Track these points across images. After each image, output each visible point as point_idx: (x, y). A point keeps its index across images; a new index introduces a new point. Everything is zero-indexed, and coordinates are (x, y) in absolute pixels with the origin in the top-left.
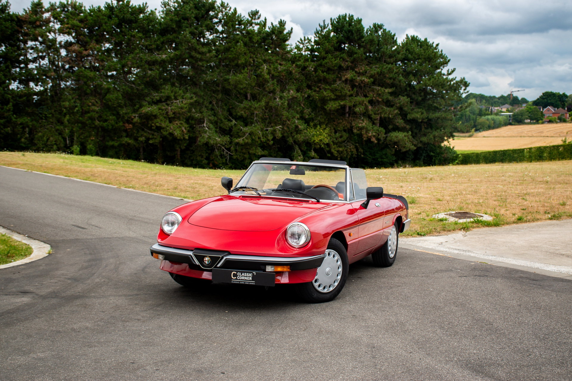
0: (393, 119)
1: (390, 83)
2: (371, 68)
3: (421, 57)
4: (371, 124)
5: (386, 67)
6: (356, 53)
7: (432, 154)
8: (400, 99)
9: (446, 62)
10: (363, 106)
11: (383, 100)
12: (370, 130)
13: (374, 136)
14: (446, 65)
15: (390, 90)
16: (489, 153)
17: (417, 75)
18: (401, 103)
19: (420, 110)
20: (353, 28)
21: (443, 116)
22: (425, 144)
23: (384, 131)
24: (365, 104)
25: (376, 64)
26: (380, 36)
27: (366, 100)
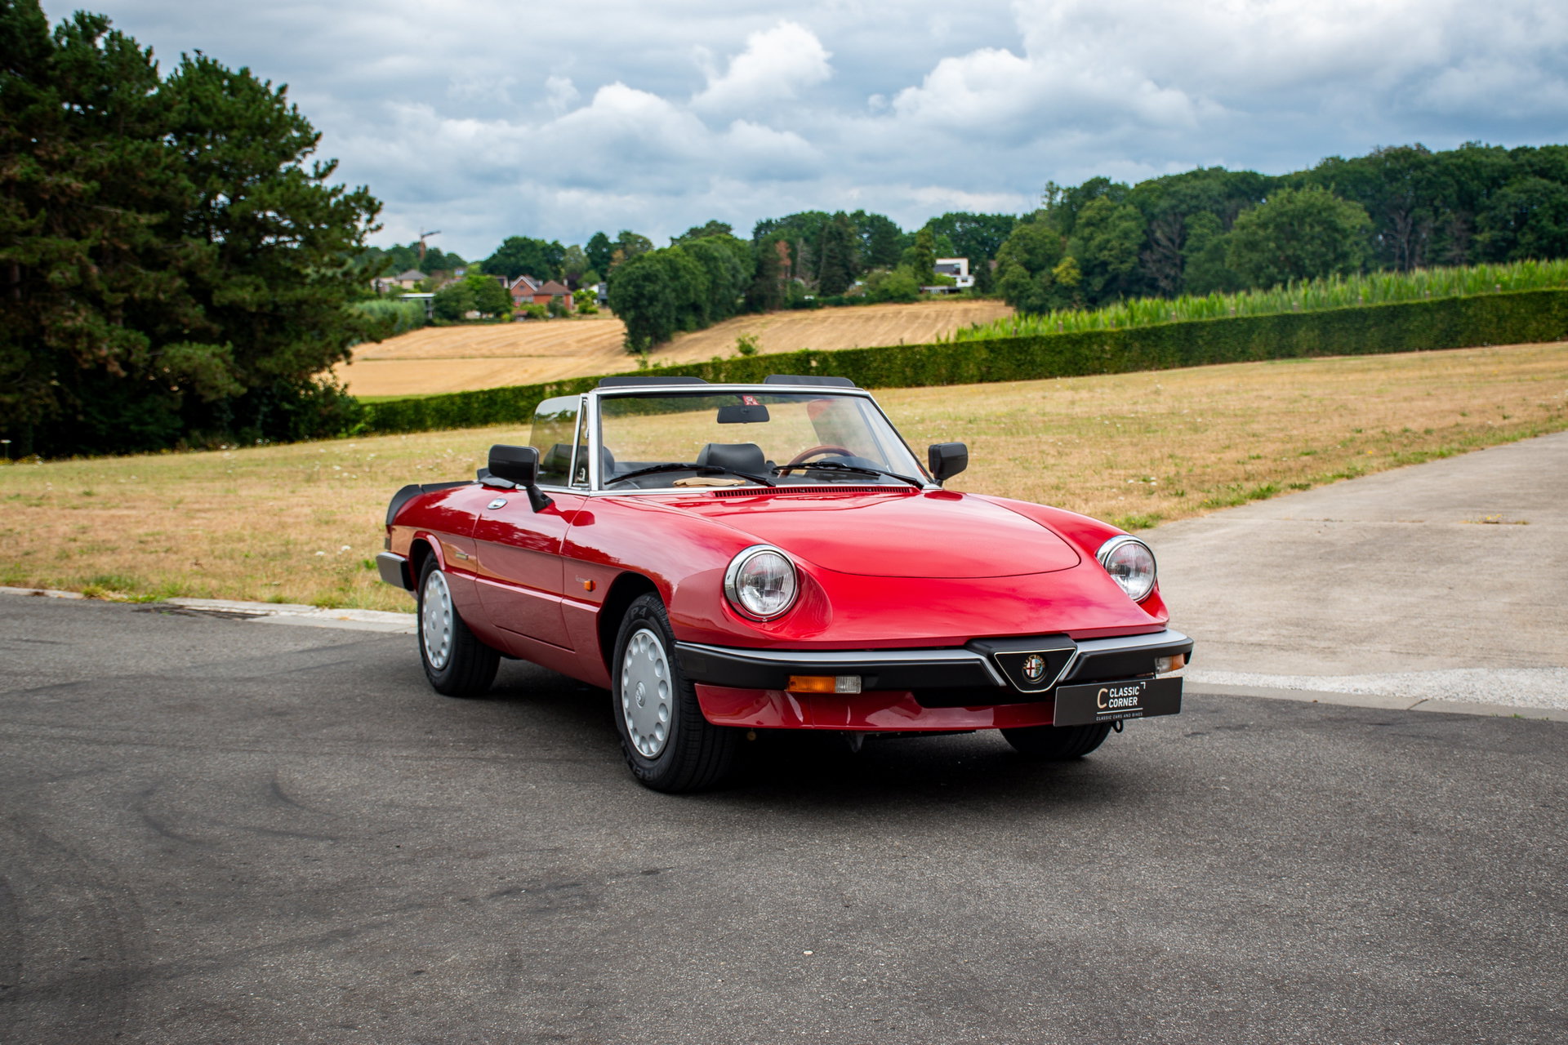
0: (168, 304)
1: (151, 197)
2: (86, 148)
3: (237, 121)
4: (101, 322)
5: (134, 149)
6: (33, 101)
7: (287, 406)
8: (186, 246)
9: (309, 141)
10: (71, 264)
11: (134, 249)
12: (101, 340)
13: (117, 357)
14: (309, 149)
15: (155, 219)
16: (450, 397)
17: (231, 174)
18: (193, 258)
19: (248, 279)
20: (14, 19)
21: (318, 295)
22: (269, 376)
23: (147, 341)
24: (79, 259)
25: (100, 139)
26: (100, 51)
27: (81, 248)
